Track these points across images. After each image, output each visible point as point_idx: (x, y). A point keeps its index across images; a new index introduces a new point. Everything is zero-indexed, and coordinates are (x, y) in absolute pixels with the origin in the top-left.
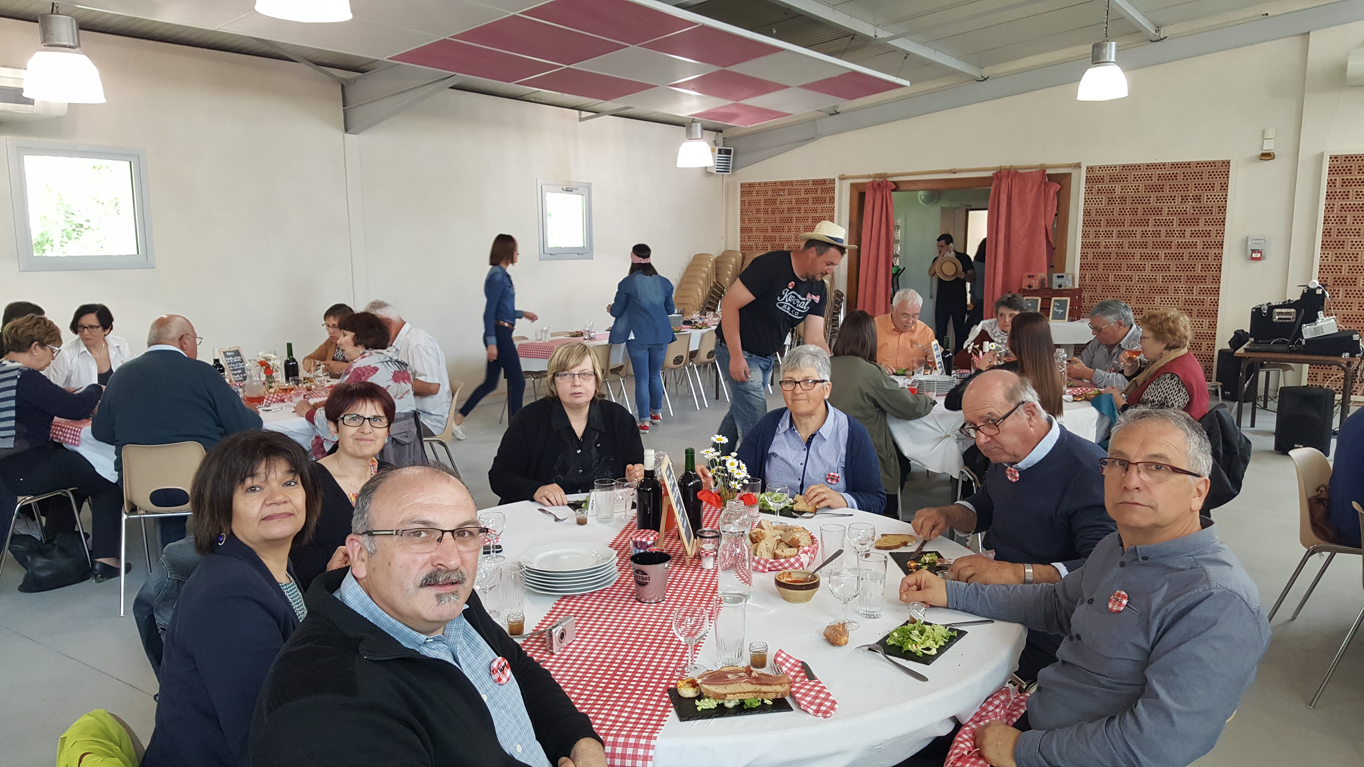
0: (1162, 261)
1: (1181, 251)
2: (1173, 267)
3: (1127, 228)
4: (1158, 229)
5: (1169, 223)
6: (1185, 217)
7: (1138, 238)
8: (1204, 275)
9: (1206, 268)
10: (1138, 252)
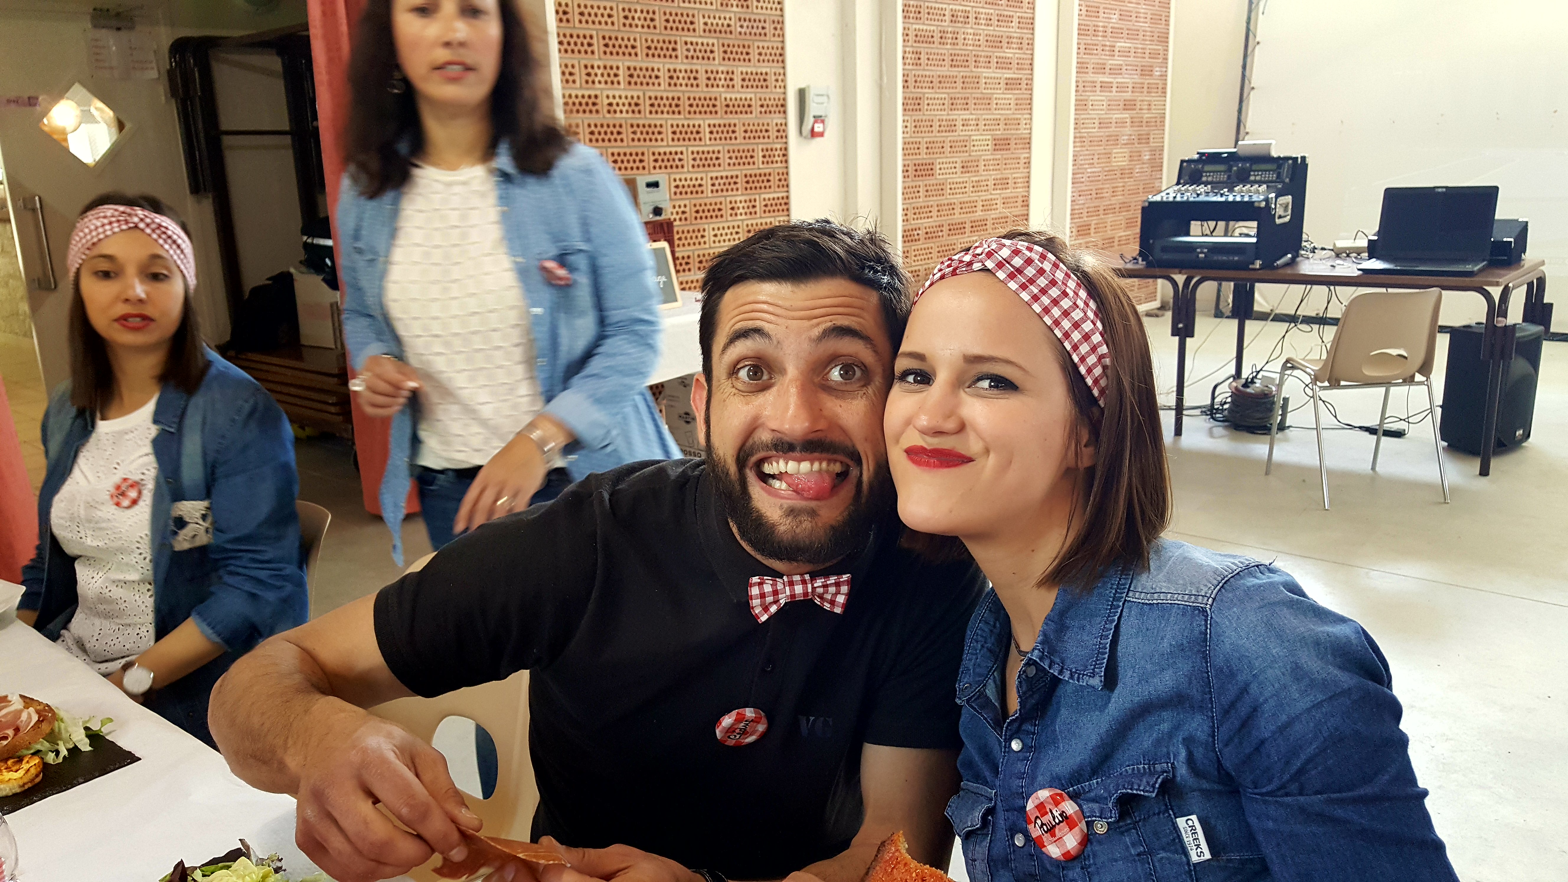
0: (707, 145)
1: (732, 119)
2: (724, 159)
3: (641, 62)
4: (694, 68)
5: (707, 55)
6: (730, 40)
7: (662, 90)
8: (767, 171)
9: (768, 157)
10: (668, 121)
